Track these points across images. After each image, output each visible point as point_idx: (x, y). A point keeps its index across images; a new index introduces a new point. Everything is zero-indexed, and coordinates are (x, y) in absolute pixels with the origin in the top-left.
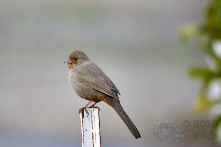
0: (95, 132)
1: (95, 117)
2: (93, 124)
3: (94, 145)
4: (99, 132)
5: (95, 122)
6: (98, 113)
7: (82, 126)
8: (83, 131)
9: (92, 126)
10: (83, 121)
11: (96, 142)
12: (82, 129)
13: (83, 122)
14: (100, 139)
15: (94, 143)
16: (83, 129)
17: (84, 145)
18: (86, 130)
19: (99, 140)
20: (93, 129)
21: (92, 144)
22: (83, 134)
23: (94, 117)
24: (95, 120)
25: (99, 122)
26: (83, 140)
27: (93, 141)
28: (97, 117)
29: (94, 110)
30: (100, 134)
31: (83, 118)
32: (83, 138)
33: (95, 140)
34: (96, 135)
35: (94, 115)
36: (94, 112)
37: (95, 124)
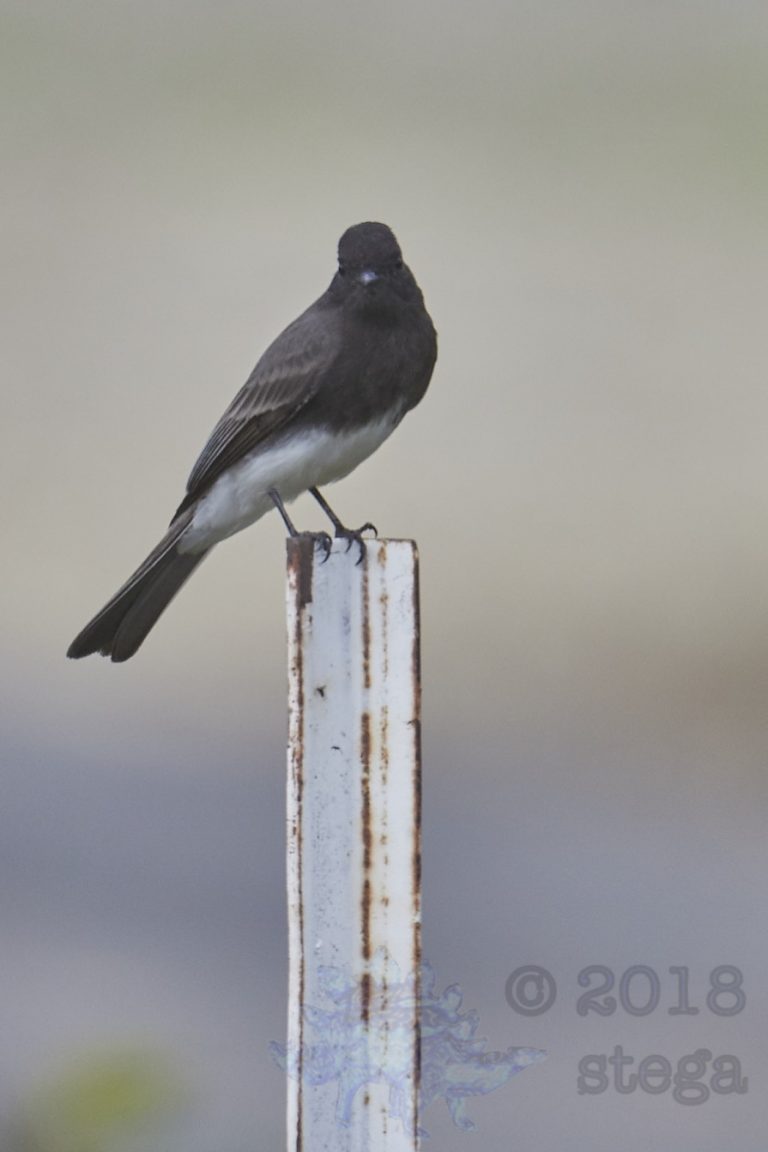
0: (385, 711)
1: (391, 602)
2: (375, 648)
4: (408, 713)
5: (384, 634)
6: (411, 579)
7: (291, 664)
8: (300, 694)
9: (366, 668)
10: (305, 625)
11: (384, 778)
13: (299, 635)
15: (375, 787)
16: (301, 682)
17: (305, 793)
18: (321, 691)
19: (410, 765)
20: (367, 684)
21: (358, 789)
22: (301, 721)
23: (384, 599)
24: (385, 624)
25: (417, 642)
26: (300, 760)
27: (366, 770)
28: (402, 600)
29: (382, 551)
30: (416, 723)
31: (307, 605)
32: (293, 745)
33: (381, 768)
34: (389, 731)
35: (385, 589)
36: (383, 566)
37: (388, 650)
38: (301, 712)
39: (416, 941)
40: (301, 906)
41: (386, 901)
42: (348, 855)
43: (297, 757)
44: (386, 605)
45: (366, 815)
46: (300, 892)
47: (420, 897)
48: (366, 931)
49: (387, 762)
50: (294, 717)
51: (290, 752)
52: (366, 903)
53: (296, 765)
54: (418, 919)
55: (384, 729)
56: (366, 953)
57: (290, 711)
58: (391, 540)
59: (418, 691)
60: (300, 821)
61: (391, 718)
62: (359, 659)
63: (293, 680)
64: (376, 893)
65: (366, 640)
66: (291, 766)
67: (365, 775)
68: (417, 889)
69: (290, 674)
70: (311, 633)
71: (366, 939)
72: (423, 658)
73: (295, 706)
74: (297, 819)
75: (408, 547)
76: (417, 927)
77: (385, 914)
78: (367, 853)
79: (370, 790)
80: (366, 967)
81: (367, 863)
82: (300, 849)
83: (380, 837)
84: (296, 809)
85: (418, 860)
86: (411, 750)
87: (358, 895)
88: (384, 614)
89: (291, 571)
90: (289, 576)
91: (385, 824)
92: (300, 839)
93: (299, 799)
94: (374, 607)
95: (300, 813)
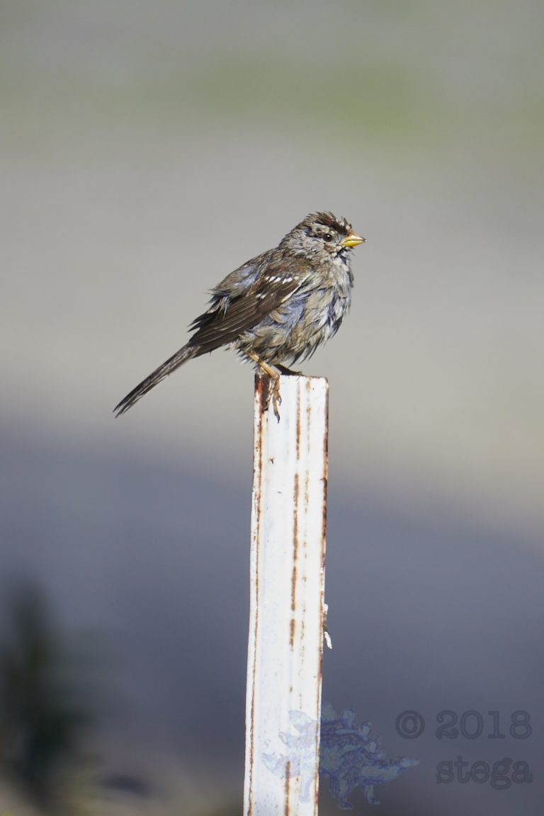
0: (307, 473)
1: (311, 412)
2: (302, 437)
3: (298, 523)
4: (321, 474)
5: (308, 430)
6: (324, 399)
7: (255, 445)
8: (261, 461)
9: (298, 448)
10: (264, 425)
11: (306, 510)
12: (257, 454)
13: (261, 429)
15: (300, 515)
16: (261, 455)
17: (261, 517)
18: (272, 460)
20: (298, 456)
21: (291, 516)
22: (260, 476)
23: (309, 410)
24: (309, 424)
25: (326, 435)
26: (259, 499)
27: (296, 505)
28: (319, 411)
29: (308, 383)
30: (325, 480)
31: (266, 412)
32: (256, 490)
33: (304, 504)
34: (309, 484)
35: (309, 405)
36: (308, 392)
37: (310, 438)
38: (260, 472)
39: (321, 602)
41: (305, 579)
42: (285, 552)
43: (257, 497)
44: (309, 414)
45: (295, 531)
46: (257, 572)
48: (293, 595)
49: (308, 501)
50: (256, 474)
51: (254, 494)
52: (294, 580)
53: (256, 501)
54: (323, 589)
55: (306, 483)
56: (293, 607)
57: (255, 471)
58: (313, 377)
60: (258, 533)
61: (311, 477)
62: (293, 443)
64: (300, 574)
65: (298, 433)
66: (254, 502)
67: (295, 508)
69: (255, 451)
70: (267, 428)
71: (293, 600)
72: (329, 444)
73: (257, 469)
74: (256, 531)
75: (323, 381)
76: (322, 593)
77: (304, 586)
78: (295, 551)
79: (298, 517)
80: (293, 615)
81: (295, 557)
82: (257, 548)
83: (302, 543)
84: (256, 526)
85: (323, 556)
86: (321, 495)
87: (290, 575)
88: (309, 418)
89: (257, 393)
90: (255, 396)
91: (305, 536)
92: (258, 543)
93: (258, 521)
94: (303, 414)
95: (258, 528)
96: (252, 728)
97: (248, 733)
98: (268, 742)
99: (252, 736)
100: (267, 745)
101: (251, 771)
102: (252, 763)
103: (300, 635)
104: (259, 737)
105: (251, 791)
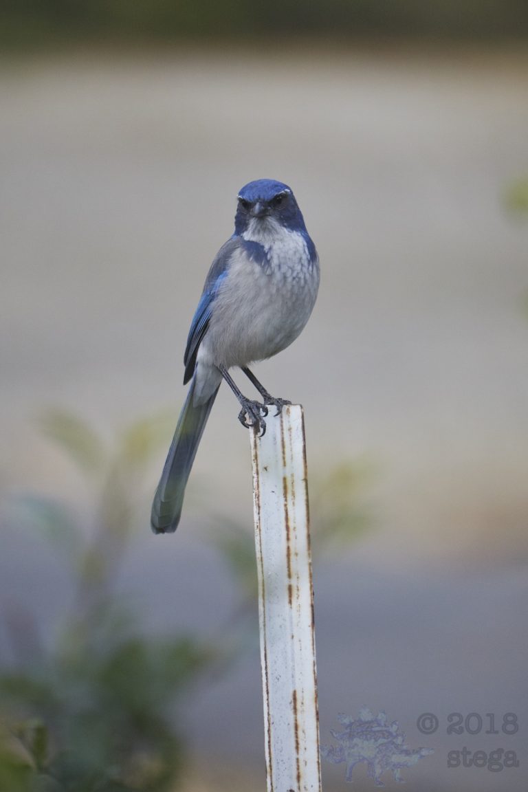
0: (292, 475)
1: (293, 430)
2: (287, 450)
3: (289, 513)
4: (302, 476)
5: (291, 444)
6: (301, 420)
7: (253, 458)
8: (257, 470)
9: (284, 458)
10: (258, 442)
11: (294, 503)
13: (256, 446)
14: (307, 494)
15: (290, 507)
16: (257, 465)
17: (261, 511)
18: (266, 469)
19: (304, 497)
20: (285, 464)
21: (283, 509)
22: (258, 481)
23: (290, 429)
24: (291, 440)
25: (305, 446)
26: (258, 498)
27: (286, 500)
28: (297, 430)
29: (288, 409)
30: (306, 480)
32: (256, 491)
33: (292, 499)
34: (295, 484)
35: (290, 425)
36: (289, 416)
37: (293, 451)
38: (258, 478)
39: (310, 570)
40: (262, 558)
41: (296, 554)
42: (280, 536)
43: (257, 496)
44: (291, 432)
45: (287, 519)
47: (310, 552)
48: (289, 567)
49: (294, 497)
50: (255, 479)
51: (254, 494)
52: (288, 555)
54: (310, 561)
55: (292, 483)
56: (289, 576)
57: (253, 477)
59: (306, 467)
60: (260, 523)
61: (295, 478)
62: (281, 455)
63: (254, 465)
64: (292, 551)
65: (283, 446)
66: (255, 500)
67: (286, 503)
68: (309, 548)
69: (253, 462)
70: (260, 445)
71: (289, 570)
73: (255, 475)
74: (258, 522)
75: (299, 407)
76: (310, 564)
77: (296, 560)
78: (288, 535)
79: (288, 509)
80: (290, 582)
81: (288, 539)
82: (260, 534)
83: (293, 528)
84: (258, 518)
85: (309, 536)
86: (304, 491)
87: (285, 553)
88: (290, 436)
91: (295, 522)
92: (260, 530)
93: (259, 514)
94: (286, 432)
95: (259, 519)
96: (266, 668)
97: (264, 672)
98: (278, 677)
99: (266, 673)
100: (278, 679)
101: (268, 700)
102: (268, 693)
103: (296, 596)
104: (272, 674)
105: (269, 714)
